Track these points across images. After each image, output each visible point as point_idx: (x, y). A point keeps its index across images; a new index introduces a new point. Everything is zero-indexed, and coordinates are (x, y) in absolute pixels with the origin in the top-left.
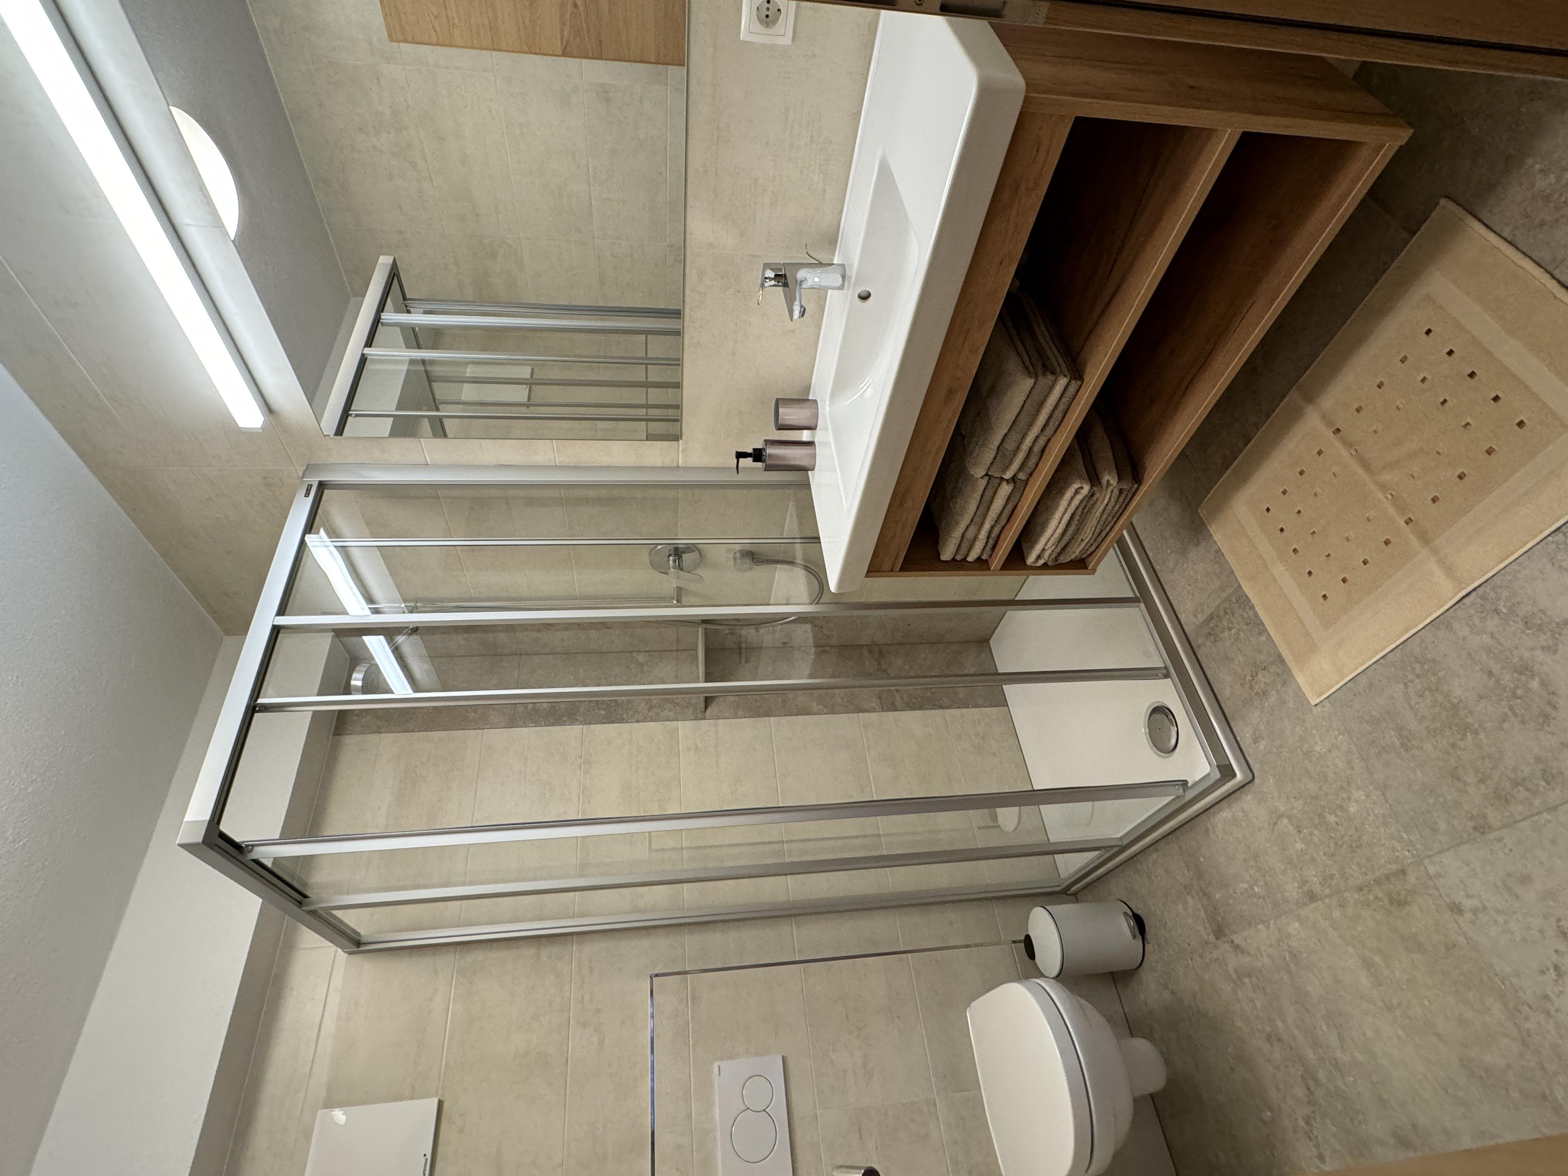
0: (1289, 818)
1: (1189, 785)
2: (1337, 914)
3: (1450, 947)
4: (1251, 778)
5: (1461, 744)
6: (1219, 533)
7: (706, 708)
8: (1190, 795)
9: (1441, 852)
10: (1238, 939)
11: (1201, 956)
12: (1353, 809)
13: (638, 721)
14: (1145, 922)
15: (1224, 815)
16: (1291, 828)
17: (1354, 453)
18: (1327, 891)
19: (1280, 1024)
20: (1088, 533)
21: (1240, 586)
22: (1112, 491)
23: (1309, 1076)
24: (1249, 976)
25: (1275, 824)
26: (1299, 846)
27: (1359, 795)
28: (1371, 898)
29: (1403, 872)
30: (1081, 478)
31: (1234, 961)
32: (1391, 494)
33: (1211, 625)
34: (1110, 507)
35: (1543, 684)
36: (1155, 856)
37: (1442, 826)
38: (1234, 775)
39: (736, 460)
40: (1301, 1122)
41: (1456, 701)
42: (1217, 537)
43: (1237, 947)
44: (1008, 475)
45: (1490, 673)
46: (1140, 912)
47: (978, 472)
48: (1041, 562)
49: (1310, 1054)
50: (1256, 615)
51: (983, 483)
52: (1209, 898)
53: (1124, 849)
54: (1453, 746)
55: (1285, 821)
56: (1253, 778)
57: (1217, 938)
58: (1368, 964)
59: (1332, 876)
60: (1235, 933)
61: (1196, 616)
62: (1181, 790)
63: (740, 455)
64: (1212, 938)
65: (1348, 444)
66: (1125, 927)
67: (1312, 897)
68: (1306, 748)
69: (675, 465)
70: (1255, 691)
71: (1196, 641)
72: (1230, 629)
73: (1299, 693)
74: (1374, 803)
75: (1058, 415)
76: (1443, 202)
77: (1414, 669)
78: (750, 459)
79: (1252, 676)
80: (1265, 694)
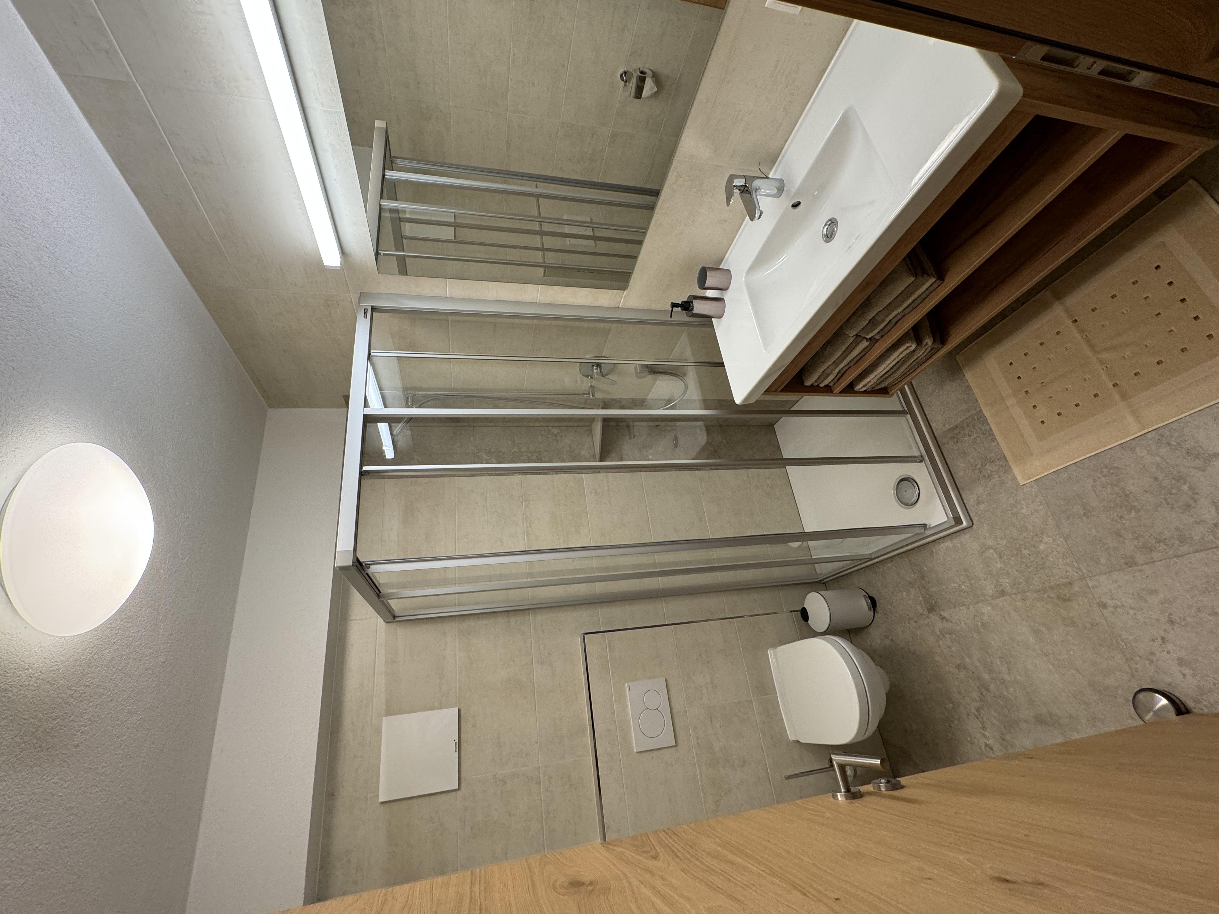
0: (995, 550)
1: (928, 527)
2: (1019, 604)
3: (1094, 625)
4: (972, 525)
5: (1126, 517)
6: (970, 376)
8: (928, 533)
9: (1100, 574)
10: (945, 614)
11: (916, 622)
12: (1042, 547)
14: (877, 600)
15: (948, 544)
16: (995, 555)
17: (1084, 336)
18: (1014, 591)
19: (967, 660)
21: (981, 410)
23: (983, 687)
24: (950, 634)
25: (984, 552)
26: (999, 565)
27: (1048, 540)
28: (1045, 596)
29: (1071, 584)
30: (912, 341)
31: (940, 625)
32: (1106, 367)
34: (920, 358)
35: (1190, 488)
36: (889, 565)
37: (1103, 560)
38: (962, 523)
39: (671, 308)
40: (973, 710)
41: (1128, 492)
42: (968, 377)
43: (943, 618)
44: (869, 336)
45: (1156, 479)
46: (875, 596)
47: (852, 333)
48: (864, 389)
49: (986, 677)
51: (853, 339)
52: (927, 590)
53: (871, 559)
54: (1121, 517)
55: (991, 551)
57: (929, 613)
58: (1036, 632)
59: (1020, 583)
60: (943, 610)
62: (923, 530)
63: (674, 305)
64: (926, 612)
65: (1081, 331)
66: (864, 604)
67: (1003, 593)
68: (1014, 510)
69: (617, 306)
70: (983, 475)
71: (942, 440)
72: (969, 436)
73: (1014, 479)
74: (1058, 545)
75: (919, 301)
77: (1102, 472)
79: (982, 465)
80: (990, 477)
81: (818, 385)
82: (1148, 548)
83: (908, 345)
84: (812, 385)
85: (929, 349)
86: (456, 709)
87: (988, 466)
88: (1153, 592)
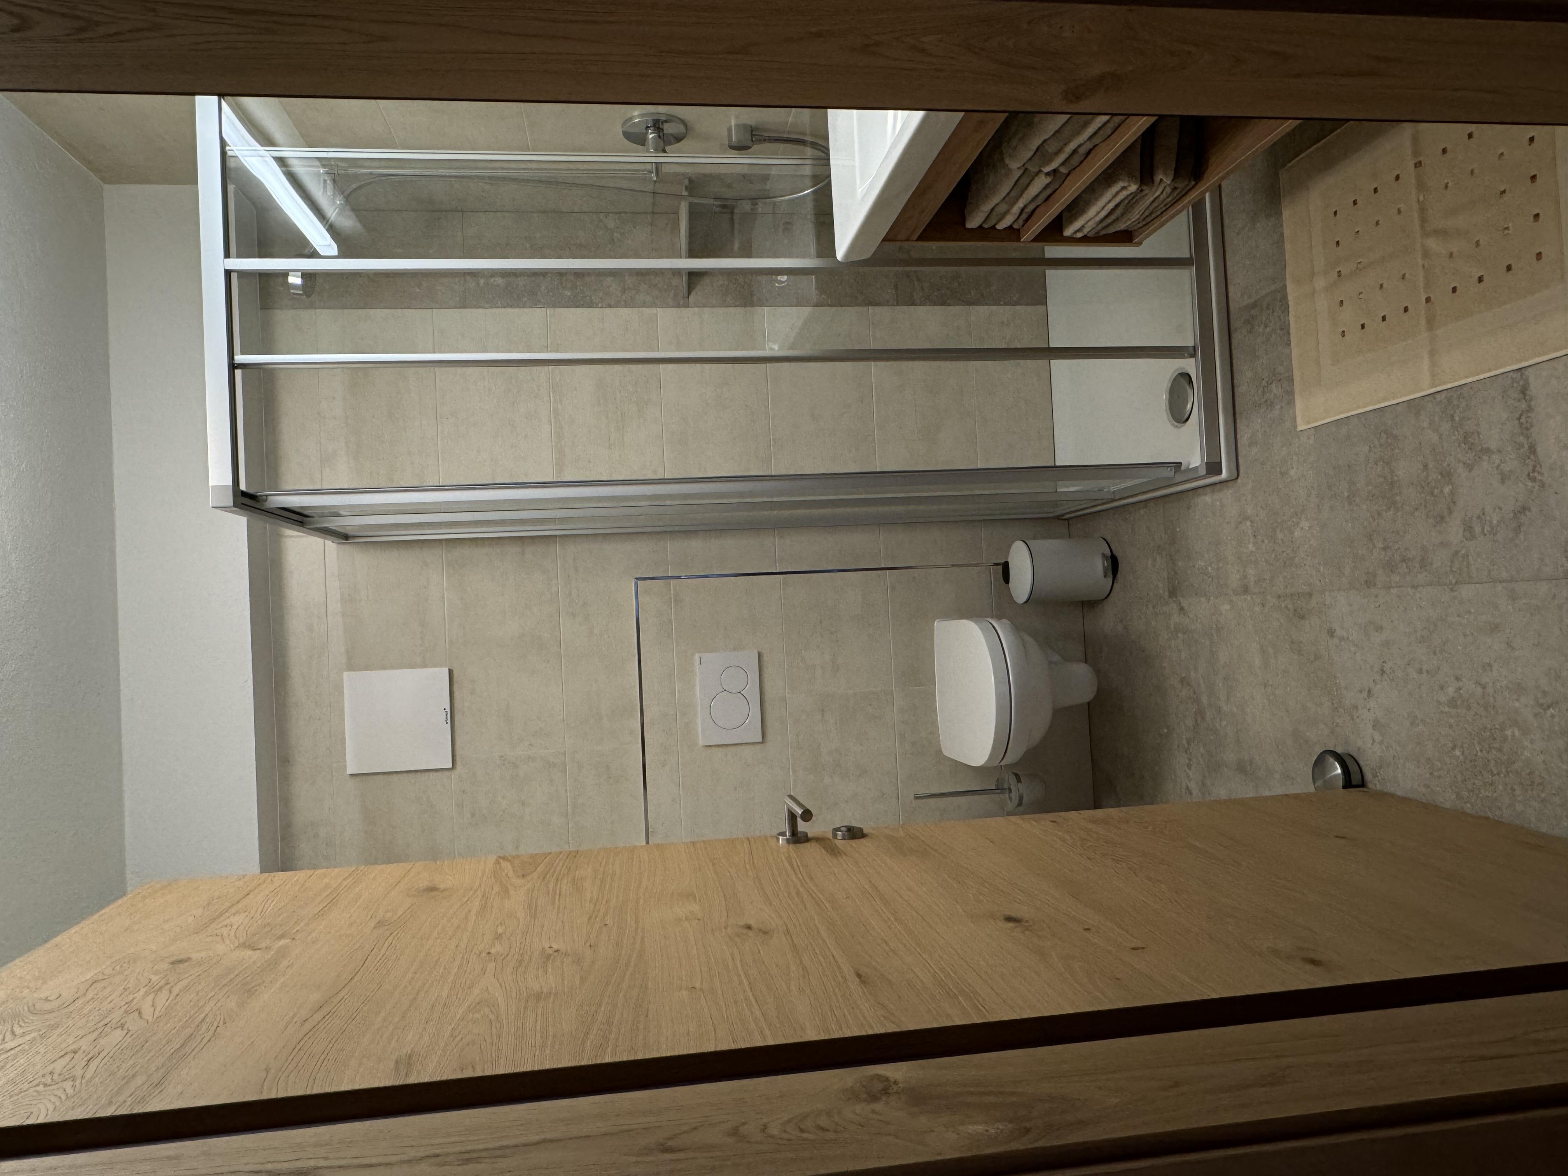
0: (1252, 522)
1: (1183, 468)
2: (1257, 609)
4: (1236, 477)
5: (1384, 514)
7: (689, 293)
8: (1183, 476)
9: (1339, 590)
10: (1185, 604)
12: (1297, 534)
13: (610, 306)
17: (1421, 198)
18: (1257, 590)
19: (1193, 674)
21: (1285, 286)
22: (1165, 188)
23: (1200, 713)
24: (1184, 633)
25: (1240, 523)
26: (1251, 547)
28: (1283, 605)
29: (1310, 595)
30: (1131, 176)
31: (1176, 618)
32: (1428, 264)
33: (1253, 312)
34: (1160, 199)
35: (1452, 493)
36: (1142, 512)
38: (1220, 472)
40: (1184, 742)
41: (1395, 478)
43: (1181, 609)
44: (1047, 169)
45: (1426, 466)
47: (1015, 165)
48: (1079, 235)
49: (1205, 700)
50: (1288, 323)
51: (1017, 174)
52: (1174, 563)
54: (1379, 514)
55: (1249, 523)
57: (1170, 597)
59: (1263, 580)
60: (1183, 597)
62: (1176, 471)
64: (1166, 595)
65: (1421, 184)
66: (1099, 565)
67: (1246, 590)
68: (1284, 468)
70: (1265, 399)
71: (1236, 323)
72: (1266, 326)
73: (1293, 414)
74: (1313, 535)
77: (1380, 438)
79: (1267, 383)
80: (1270, 405)
81: (994, 227)
82: (1390, 567)
83: (1121, 184)
84: (981, 227)
85: (1168, 190)
86: (446, 670)
87: (1273, 386)
88: (1379, 629)
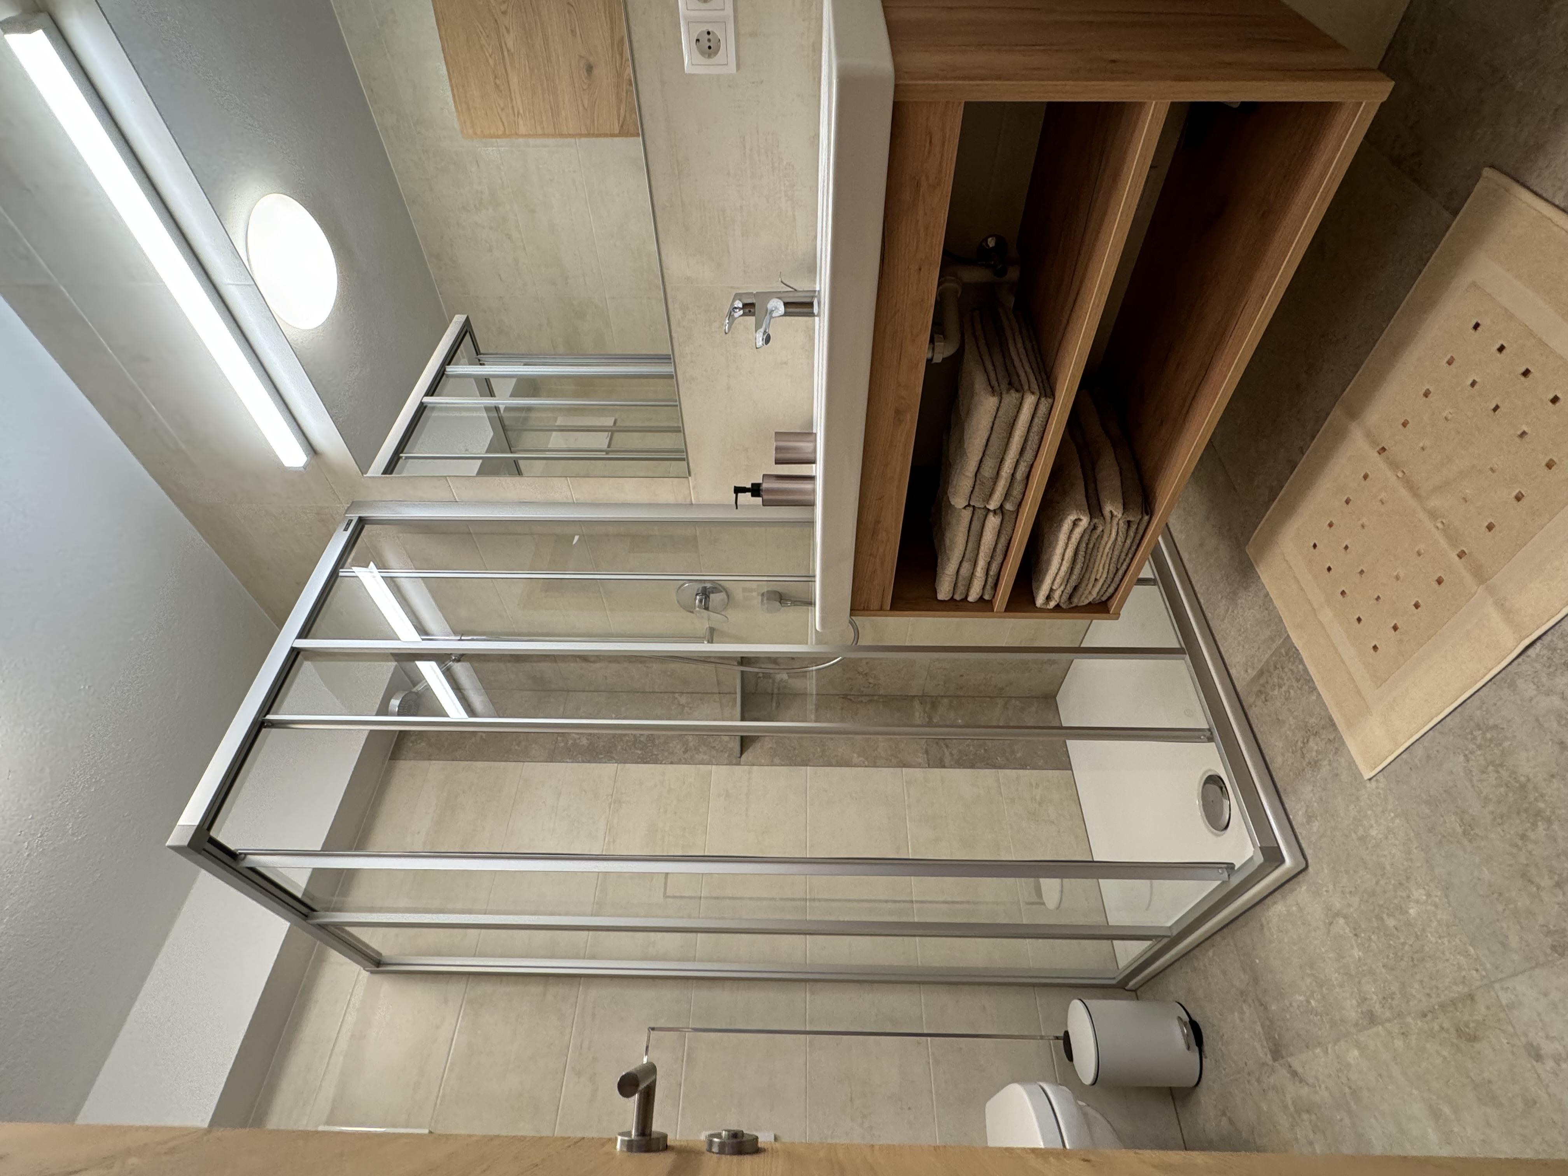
0: (1345, 917)
1: (1236, 868)
2: (1399, 1043)
3: (1531, 1103)
4: (1304, 866)
5: (1531, 835)
6: (1266, 574)
7: (742, 754)
8: (1235, 880)
9: (1514, 975)
10: (1297, 1066)
11: (1259, 1081)
12: (1412, 911)
13: (672, 763)
14: (1202, 1030)
15: (1278, 909)
16: (1347, 930)
17: (1400, 474)
18: (1388, 1014)
20: (1101, 570)
21: (1288, 635)
22: (1118, 524)
24: (1308, 1112)
25: (1331, 924)
26: (1357, 953)
27: (1419, 894)
28: (1437, 1028)
29: (1471, 997)
30: (1078, 508)
31: (1292, 1090)
32: (1442, 523)
33: (1262, 681)
34: (1119, 543)
36: (1210, 953)
37: (1514, 941)
38: (1283, 861)
39: (734, 495)
41: (1523, 779)
42: (1265, 578)
43: (1294, 1074)
44: (993, 505)
46: (1197, 1019)
47: (958, 501)
48: (1052, 604)
50: (1306, 670)
51: (967, 514)
52: (1266, 1008)
53: (1175, 940)
55: (1341, 921)
56: (1307, 866)
58: (1436, 1114)
59: (1392, 996)
61: (1246, 671)
62: (1226, 874)
63: (738, 490)
64: (1269, 1059)
65: (1394, 465)
66: (1178, 1035)
67: (1372, 1019)
68: (1361, 832)
69: (688, 502)
70: (1307, 760)
71: (1247, 700)
72: (1280, 687)
73: (1352, 763)
74: (1436, 906)
75: (1034, 438)
76: (1487, 172)
77: (1474, 738)
78: (749, 494)
79: (1303, 743)
80: (1315, 765)
83: (1072, 518)
84: (952, 599)
87: (1311, 743)
